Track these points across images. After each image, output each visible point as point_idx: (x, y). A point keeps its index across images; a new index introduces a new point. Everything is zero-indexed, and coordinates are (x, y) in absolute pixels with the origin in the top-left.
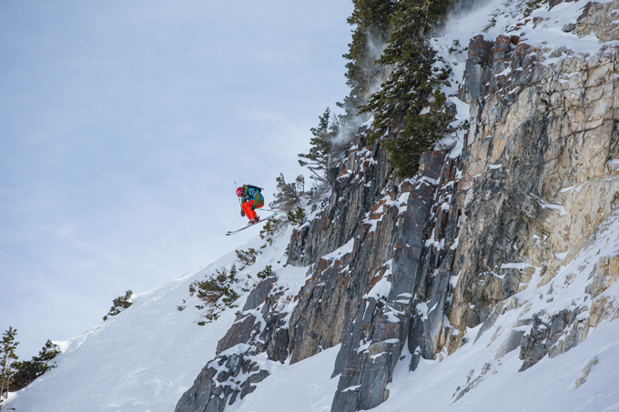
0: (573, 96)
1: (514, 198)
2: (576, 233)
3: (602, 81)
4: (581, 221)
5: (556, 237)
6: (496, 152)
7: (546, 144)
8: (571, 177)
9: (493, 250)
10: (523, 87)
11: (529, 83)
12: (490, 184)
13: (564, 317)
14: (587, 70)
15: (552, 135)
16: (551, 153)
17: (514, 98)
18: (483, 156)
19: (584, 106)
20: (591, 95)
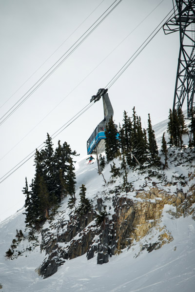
0: (140, 208)
1: (129, 226)
2: (142, 233)
3: (144, 206)
4: (142, 231)
5: (138, 234)
6: (125, 218)
7: (135, 217)
8: (138, 223)
9: (125, 236)
10: (130, 206)
11: (132, 206)
12: (124, 224)
13: (156, 244)
14: (141, 204)
15: (136, 215)
16: (135, 219)
17: (129, 208)
18: (123, 218)
19: (141, 210)
20: (142, 209)
